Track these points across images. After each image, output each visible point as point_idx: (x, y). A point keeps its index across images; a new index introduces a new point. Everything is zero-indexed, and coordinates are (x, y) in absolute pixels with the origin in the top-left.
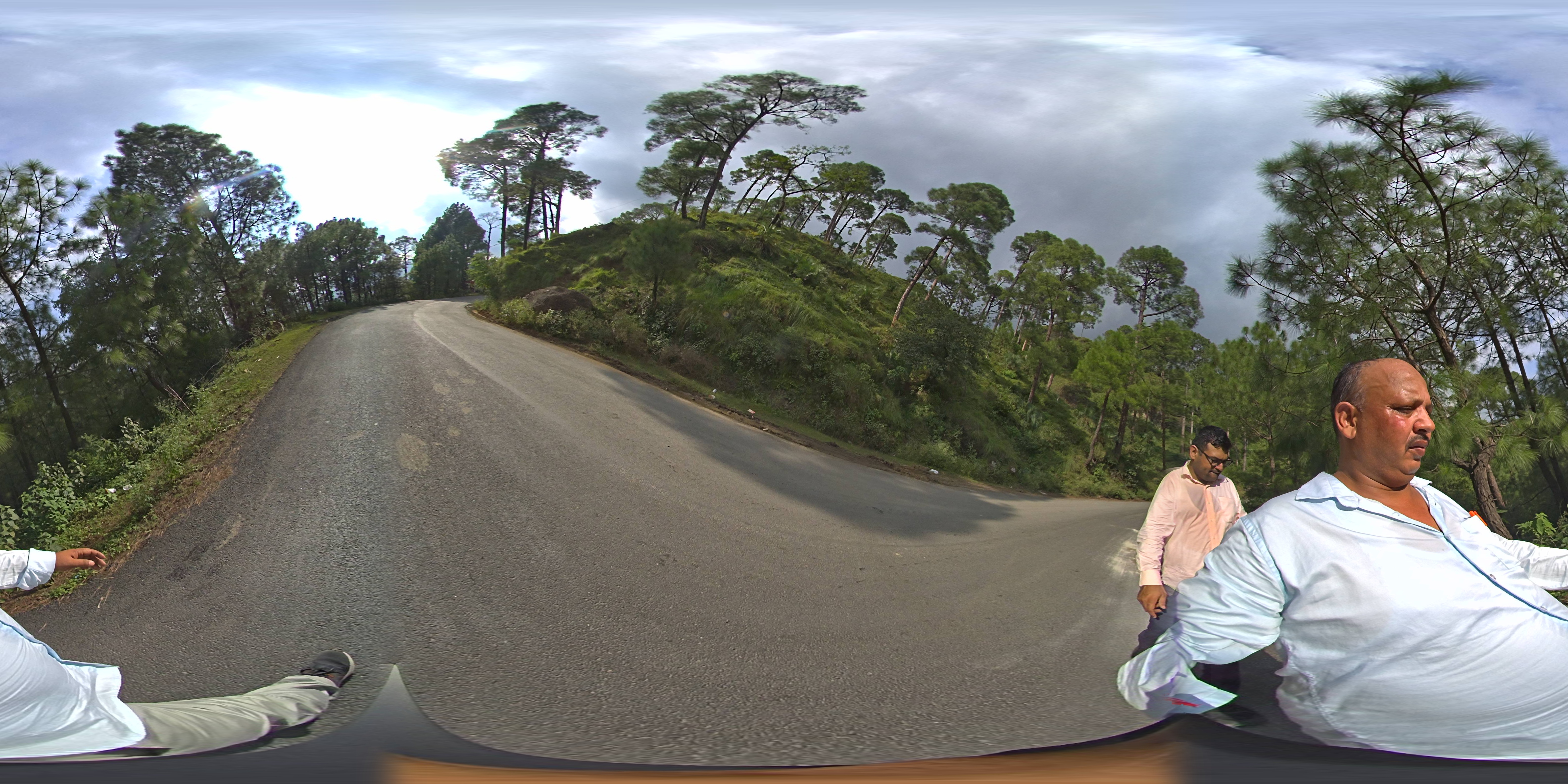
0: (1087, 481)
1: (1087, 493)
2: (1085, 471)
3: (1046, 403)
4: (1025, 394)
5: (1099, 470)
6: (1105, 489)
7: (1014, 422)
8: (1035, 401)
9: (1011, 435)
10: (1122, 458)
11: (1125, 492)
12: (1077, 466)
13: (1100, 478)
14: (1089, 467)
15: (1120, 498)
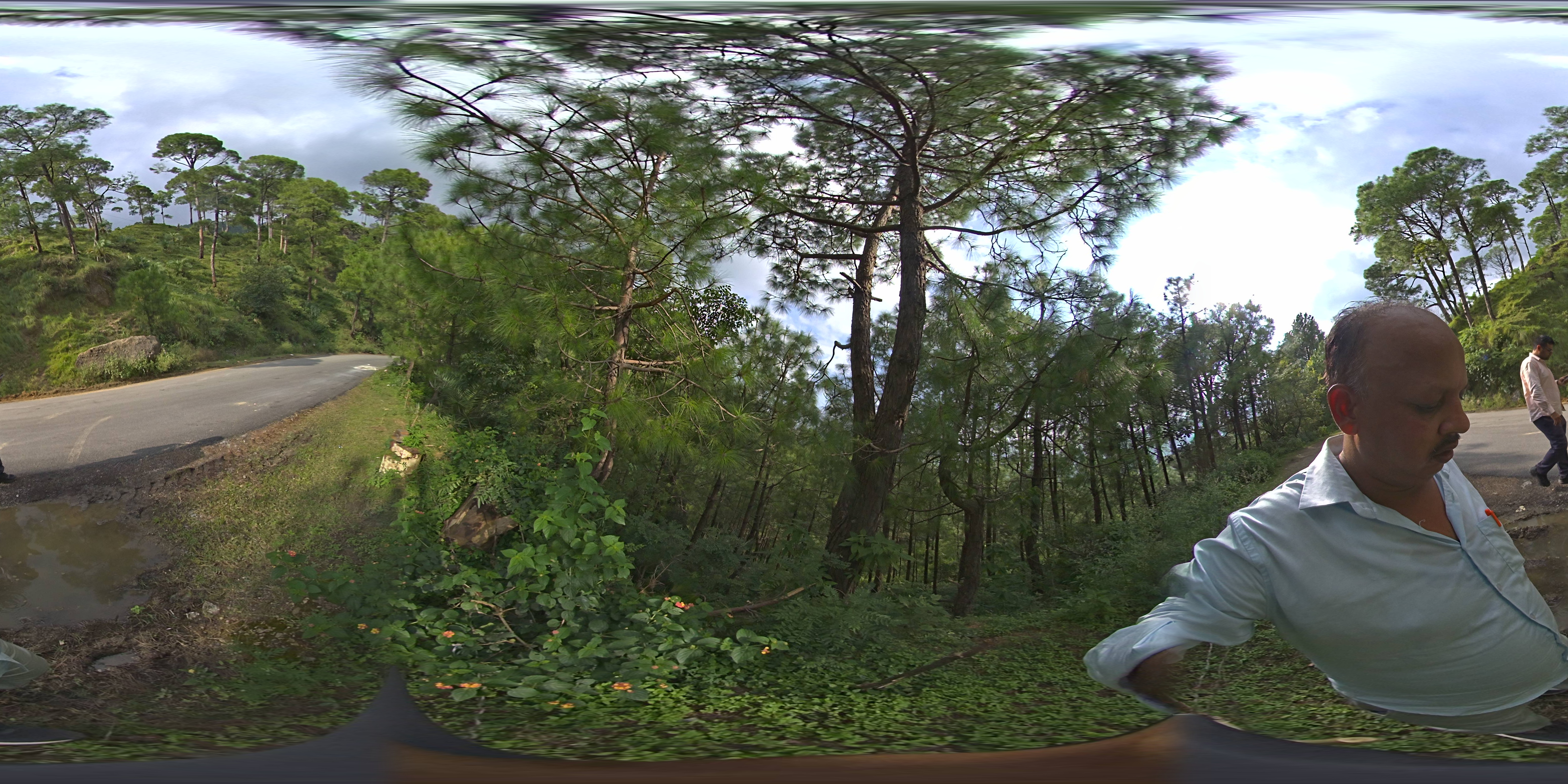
0: (352, 344)
1: (353, 351)
2: (350, 338)
3: (319, 297)
4: (304, 295)
5: (359, 337)
6: (364, 348)
7: (305, 318)
8: (311, 298)
9: (306, 325)
10: (374, 328)
11: (376, 350)
12: (345, 336)
13: (360, 342)
14: (353, 336)
15: (373, 353)
